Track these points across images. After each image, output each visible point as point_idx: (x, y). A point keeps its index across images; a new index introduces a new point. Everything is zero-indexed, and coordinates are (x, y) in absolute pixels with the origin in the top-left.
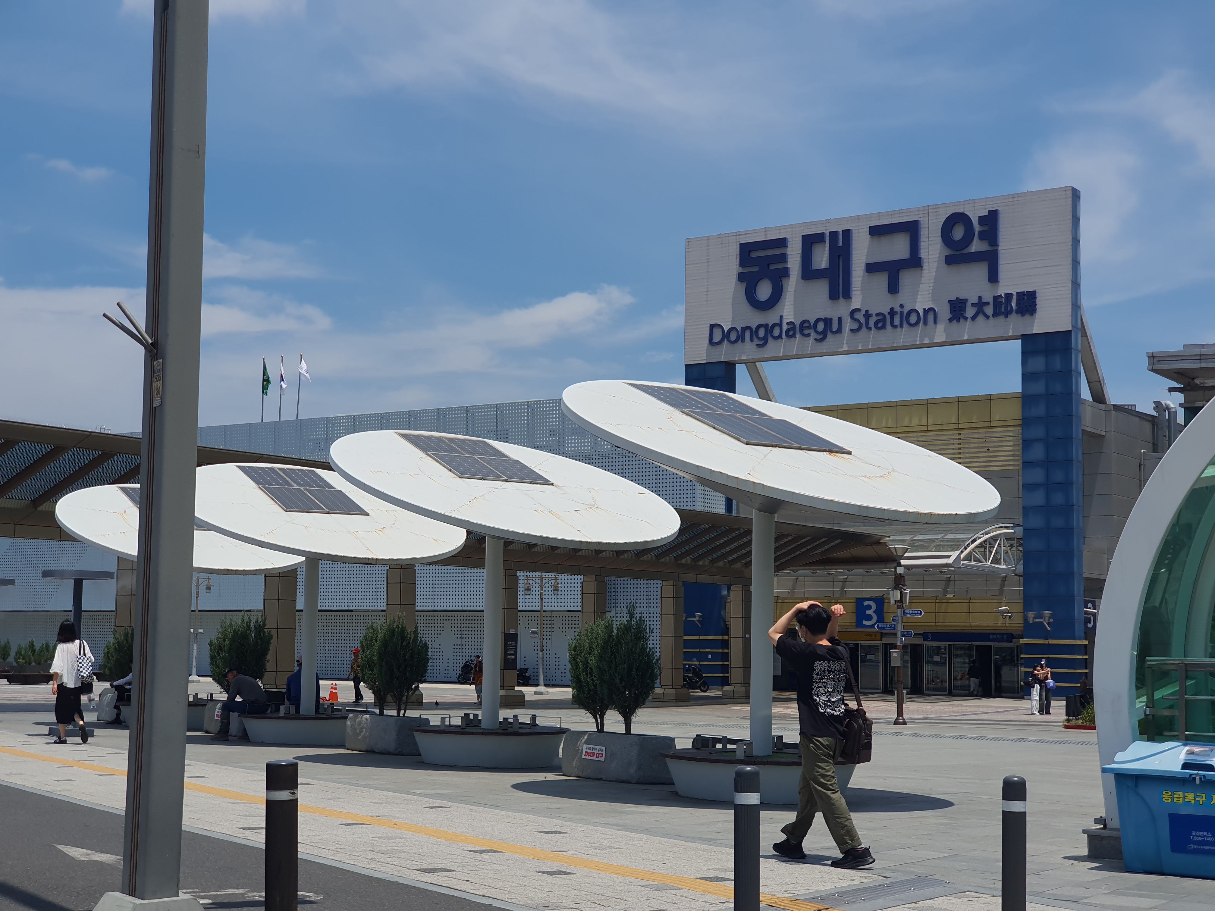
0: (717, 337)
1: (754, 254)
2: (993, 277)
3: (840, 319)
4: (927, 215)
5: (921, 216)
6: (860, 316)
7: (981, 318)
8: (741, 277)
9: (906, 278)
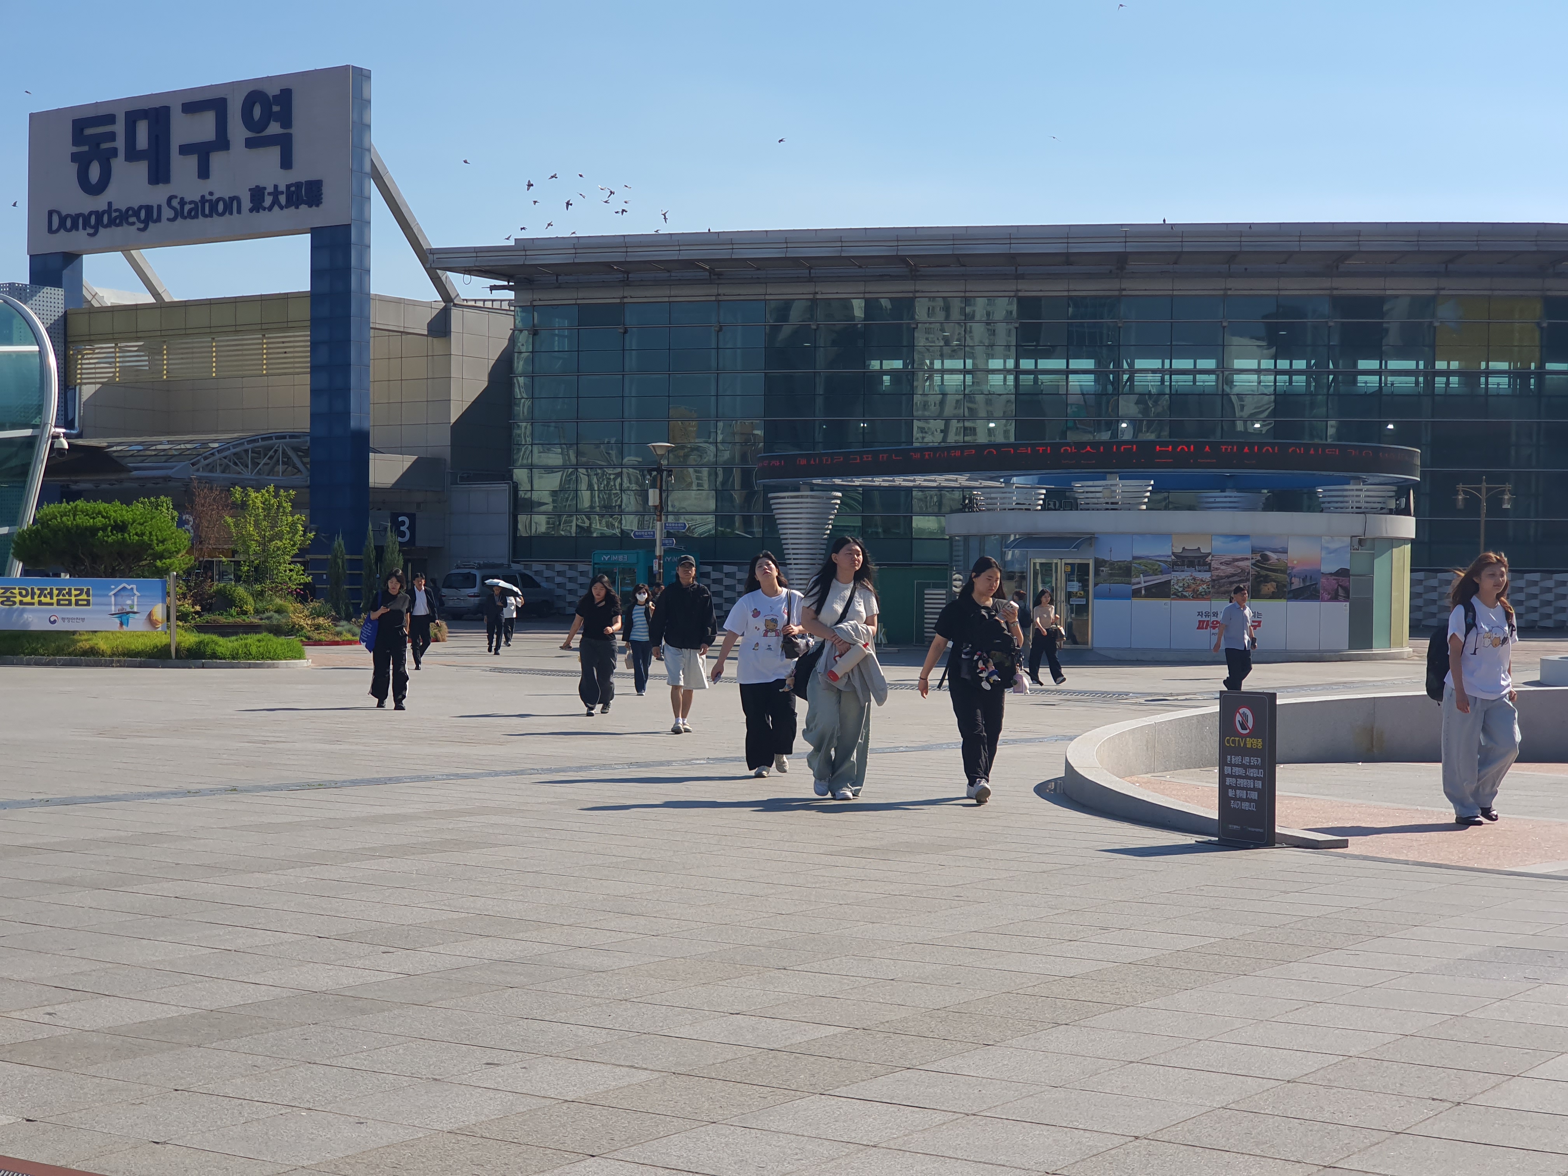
0: (55, 225)
1: (89, 131)
2: (286, 163)
3: (159, 207)
4: (232, 91)
5: (227, 92)
6: (175, 203)
7: (276, 208)
8: (75, 157)
9: (217, 160)
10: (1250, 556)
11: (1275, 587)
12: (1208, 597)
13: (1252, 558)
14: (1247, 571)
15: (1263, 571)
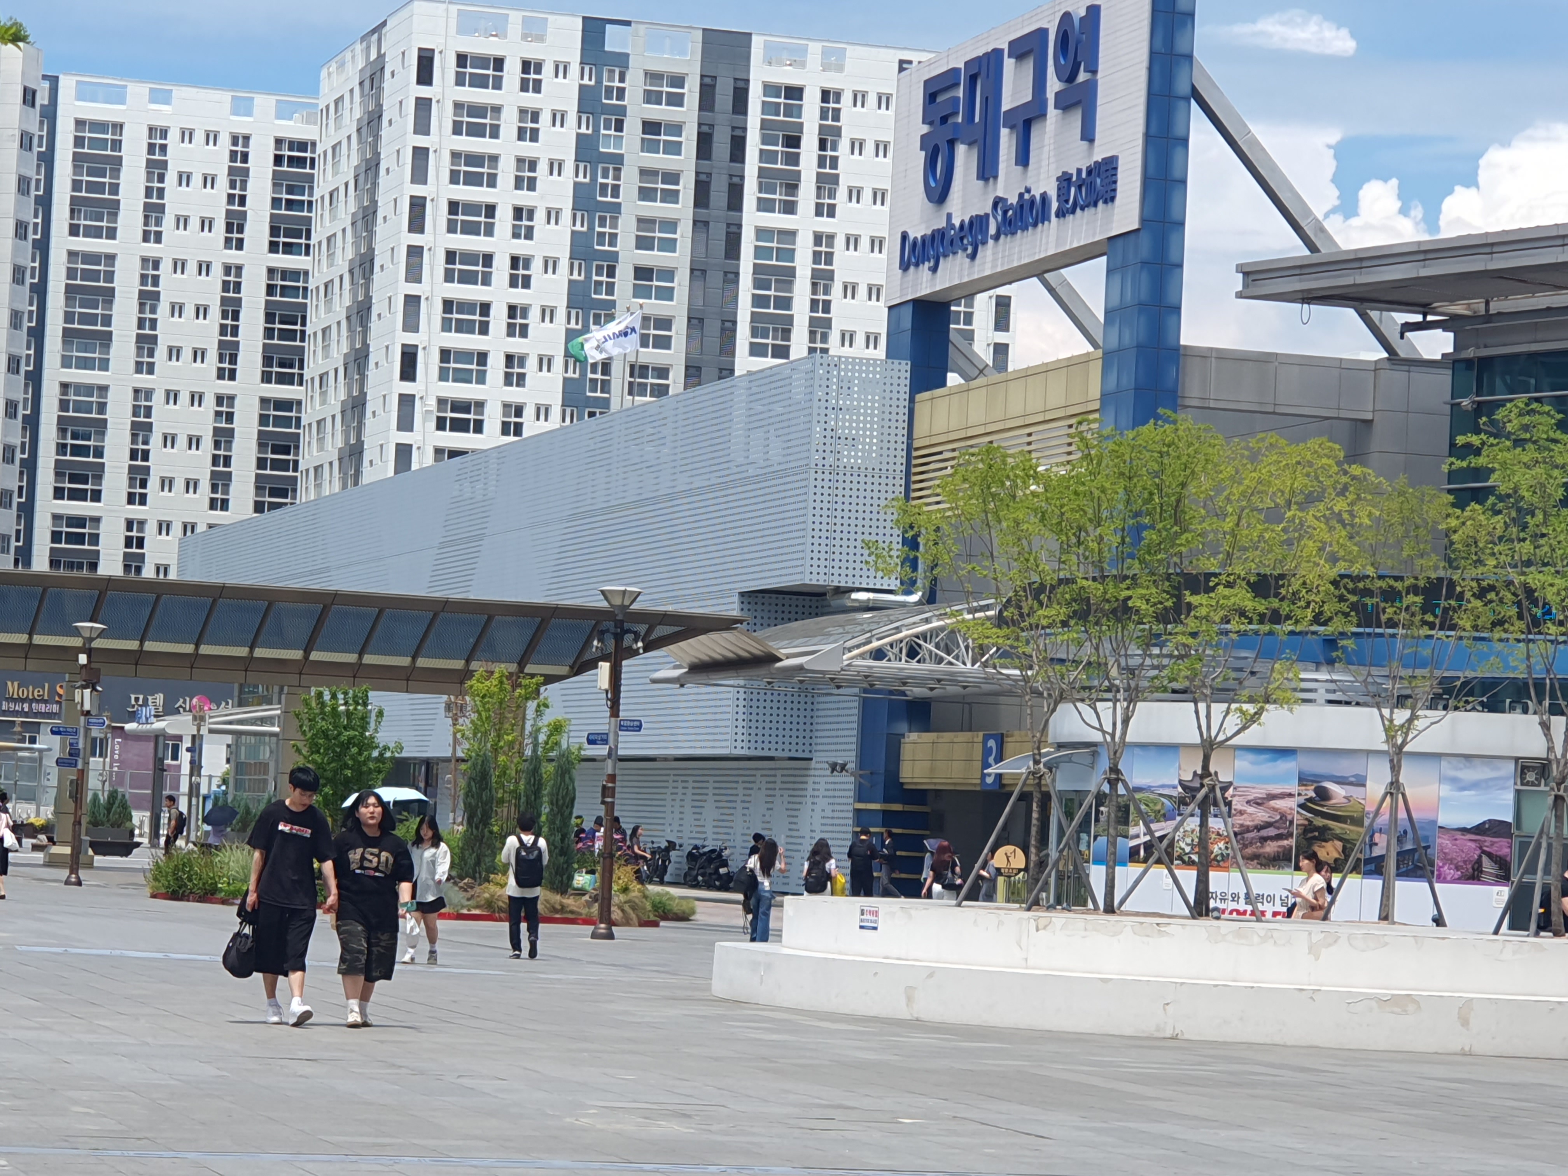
10: (1294, 788)
11: (1340, 850)
12: (1226, 865)
13: (1299, 795)
14: (1289, 817)
15: (1319, 819)
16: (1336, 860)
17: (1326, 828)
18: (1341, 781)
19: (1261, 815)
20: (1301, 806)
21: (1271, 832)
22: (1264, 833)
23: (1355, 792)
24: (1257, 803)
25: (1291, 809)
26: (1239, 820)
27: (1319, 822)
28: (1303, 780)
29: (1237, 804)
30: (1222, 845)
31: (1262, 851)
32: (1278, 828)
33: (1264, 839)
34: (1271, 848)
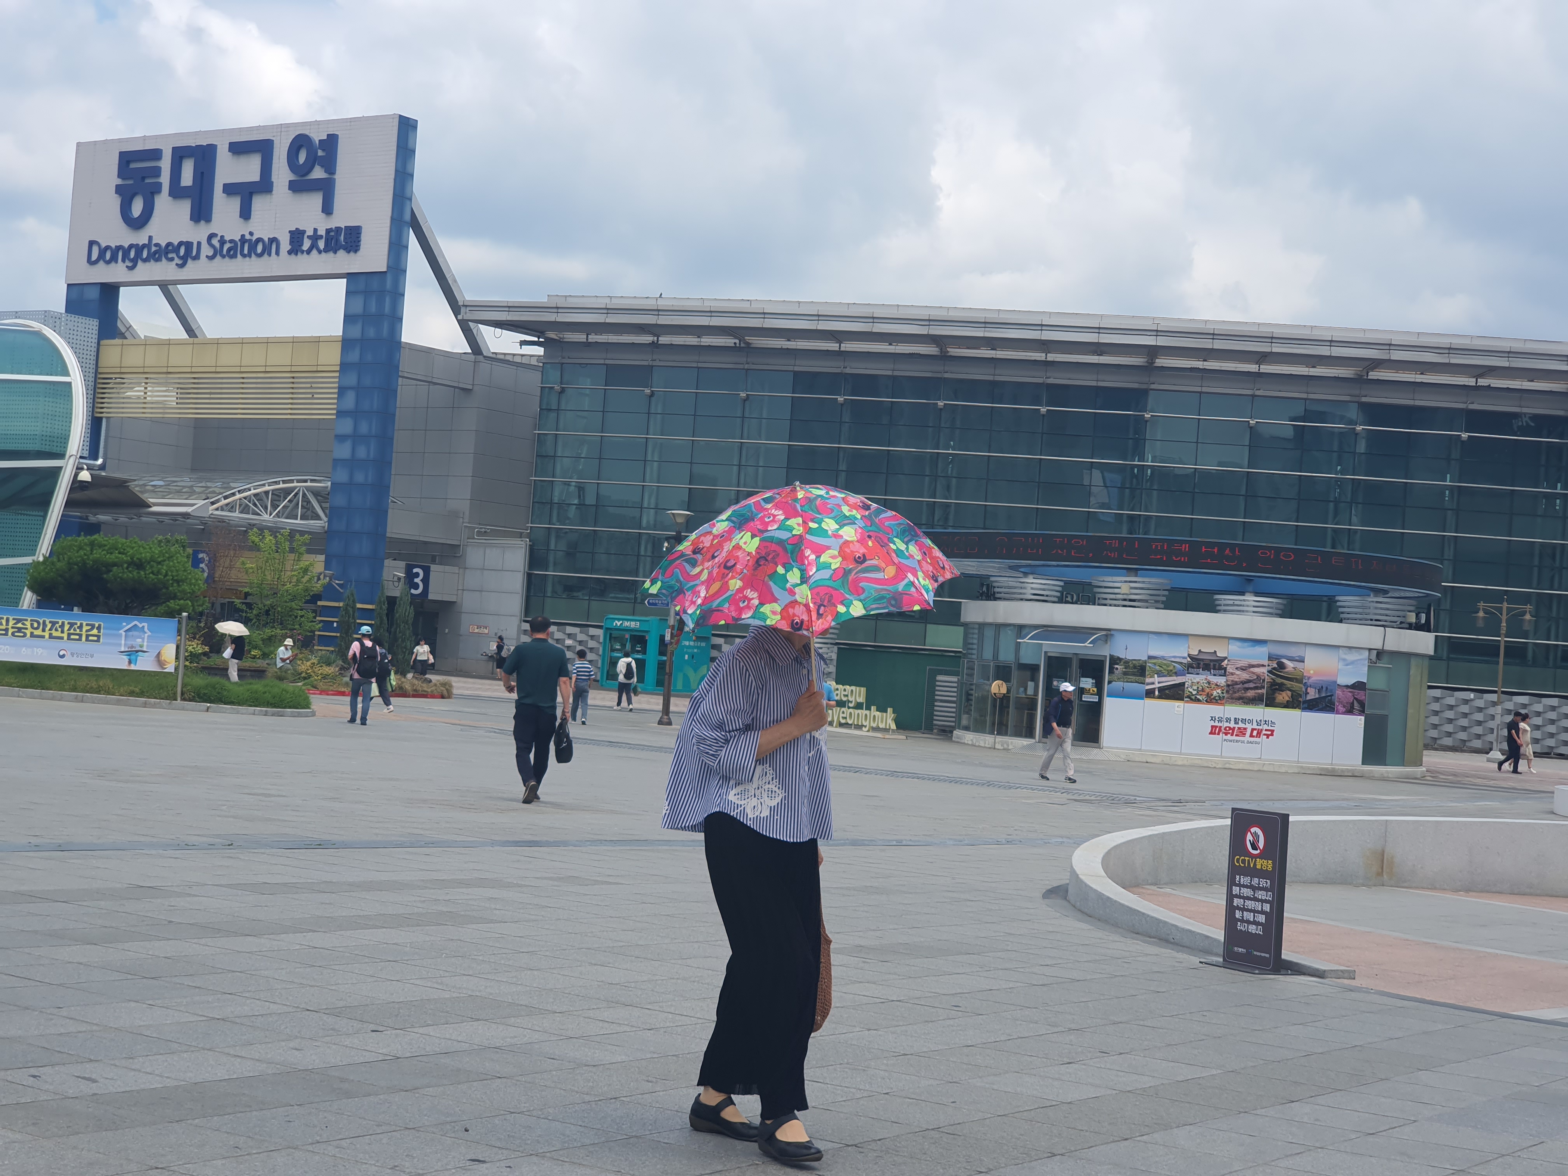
0: (94, 257)
1: (133, 166)
2: (327, 209)
4: (279, 134)
5: (275, 134)
6: (215, 242)
7: (314, 252)
8: (119, 190)
9: (259, 203)
10: (1266, 662)
11: (1290, 696)
12: (1222, 702)
13: (1268, 666)
14: (1263, 678)
15: (1279, 679)
16: (1288, 701)
17: (1282, 684)
18: (1291, 659)
19: (1245, 676)
20: (1268, 672)
21: (1251, 685)
22: (1246, 685)
23: (1299, 665)
24: (1243, 669)
25: (1263, 673)
26: (1231, 678)
27: (1279, 680)
28: (1270, 658)
29: (1230, 669)
30: (1219, 691)
31: (1245, 695)
32: (1255, 683)
33: (1248, 689)
34: (1251, 694)
